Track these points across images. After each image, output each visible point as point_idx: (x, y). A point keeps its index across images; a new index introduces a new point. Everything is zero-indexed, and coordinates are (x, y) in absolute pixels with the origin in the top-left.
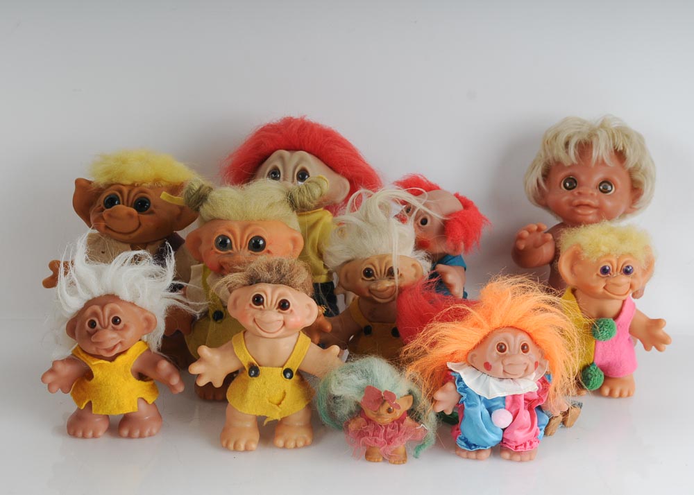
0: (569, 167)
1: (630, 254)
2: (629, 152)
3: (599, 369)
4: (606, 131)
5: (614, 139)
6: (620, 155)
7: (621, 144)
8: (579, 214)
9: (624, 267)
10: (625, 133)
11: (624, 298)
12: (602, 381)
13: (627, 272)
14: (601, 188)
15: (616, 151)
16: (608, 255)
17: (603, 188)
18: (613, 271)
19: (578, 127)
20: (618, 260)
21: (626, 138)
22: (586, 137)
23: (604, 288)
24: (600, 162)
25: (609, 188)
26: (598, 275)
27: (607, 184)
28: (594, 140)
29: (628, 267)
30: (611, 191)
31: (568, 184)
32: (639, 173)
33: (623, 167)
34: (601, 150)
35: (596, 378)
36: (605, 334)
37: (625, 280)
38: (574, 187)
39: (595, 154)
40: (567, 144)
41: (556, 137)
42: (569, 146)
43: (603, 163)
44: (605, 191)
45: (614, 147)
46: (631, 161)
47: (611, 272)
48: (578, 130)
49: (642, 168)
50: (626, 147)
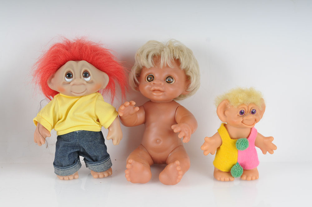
0: (149, 69)
1: (254, 103)
2: (182, 60)
3: (240, 166)
4: (169, 48)
5: (173, 53)
6: (177, 62)
7: (178, 56)
8: (154, 95)
9: (251, 110)
10: (180, 49)
11: (251, 127)
12: (242, 172)
13: (253, 113)
14: (167, 80)
15: (175, 59)
16: (243, 104)
17: (168, 80)
18: (246, 112)
19: (154, 46)
20: (248, 107)
21: (181, 52)
22: (158, 51)
23: (242, 122)
24: (165, 65)
25: (172, 80)
26: (238, 115)
27: (170, 78)
28: (162, 53)
29: (253, 110)
30: (172, 82)
31: (149, 79)
32: (189, 71)
33: (180, 68)
34: (165, 59)
35: (240, 170)
36: (243, 146)
37: (252, 117)
38: (153, 80)
39: (162, 62)
40: (147, 56)
41: (142, 52)
42: (149, 57)
43: (167, 66)
44: (169, 82)
45: (174, 57)
46: (183, 65)
47: (245, 113)
48: (154, 48)
49: (190, 68)
50: (180, 57)
